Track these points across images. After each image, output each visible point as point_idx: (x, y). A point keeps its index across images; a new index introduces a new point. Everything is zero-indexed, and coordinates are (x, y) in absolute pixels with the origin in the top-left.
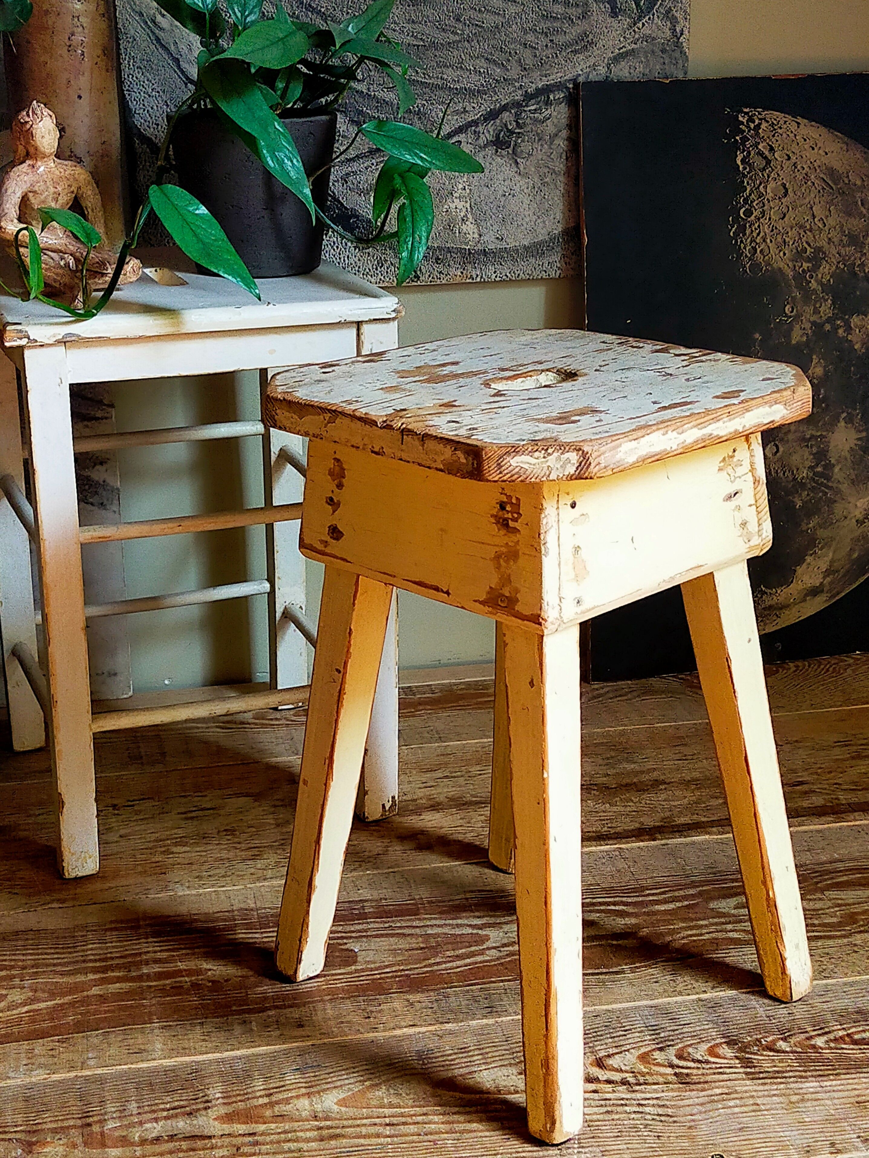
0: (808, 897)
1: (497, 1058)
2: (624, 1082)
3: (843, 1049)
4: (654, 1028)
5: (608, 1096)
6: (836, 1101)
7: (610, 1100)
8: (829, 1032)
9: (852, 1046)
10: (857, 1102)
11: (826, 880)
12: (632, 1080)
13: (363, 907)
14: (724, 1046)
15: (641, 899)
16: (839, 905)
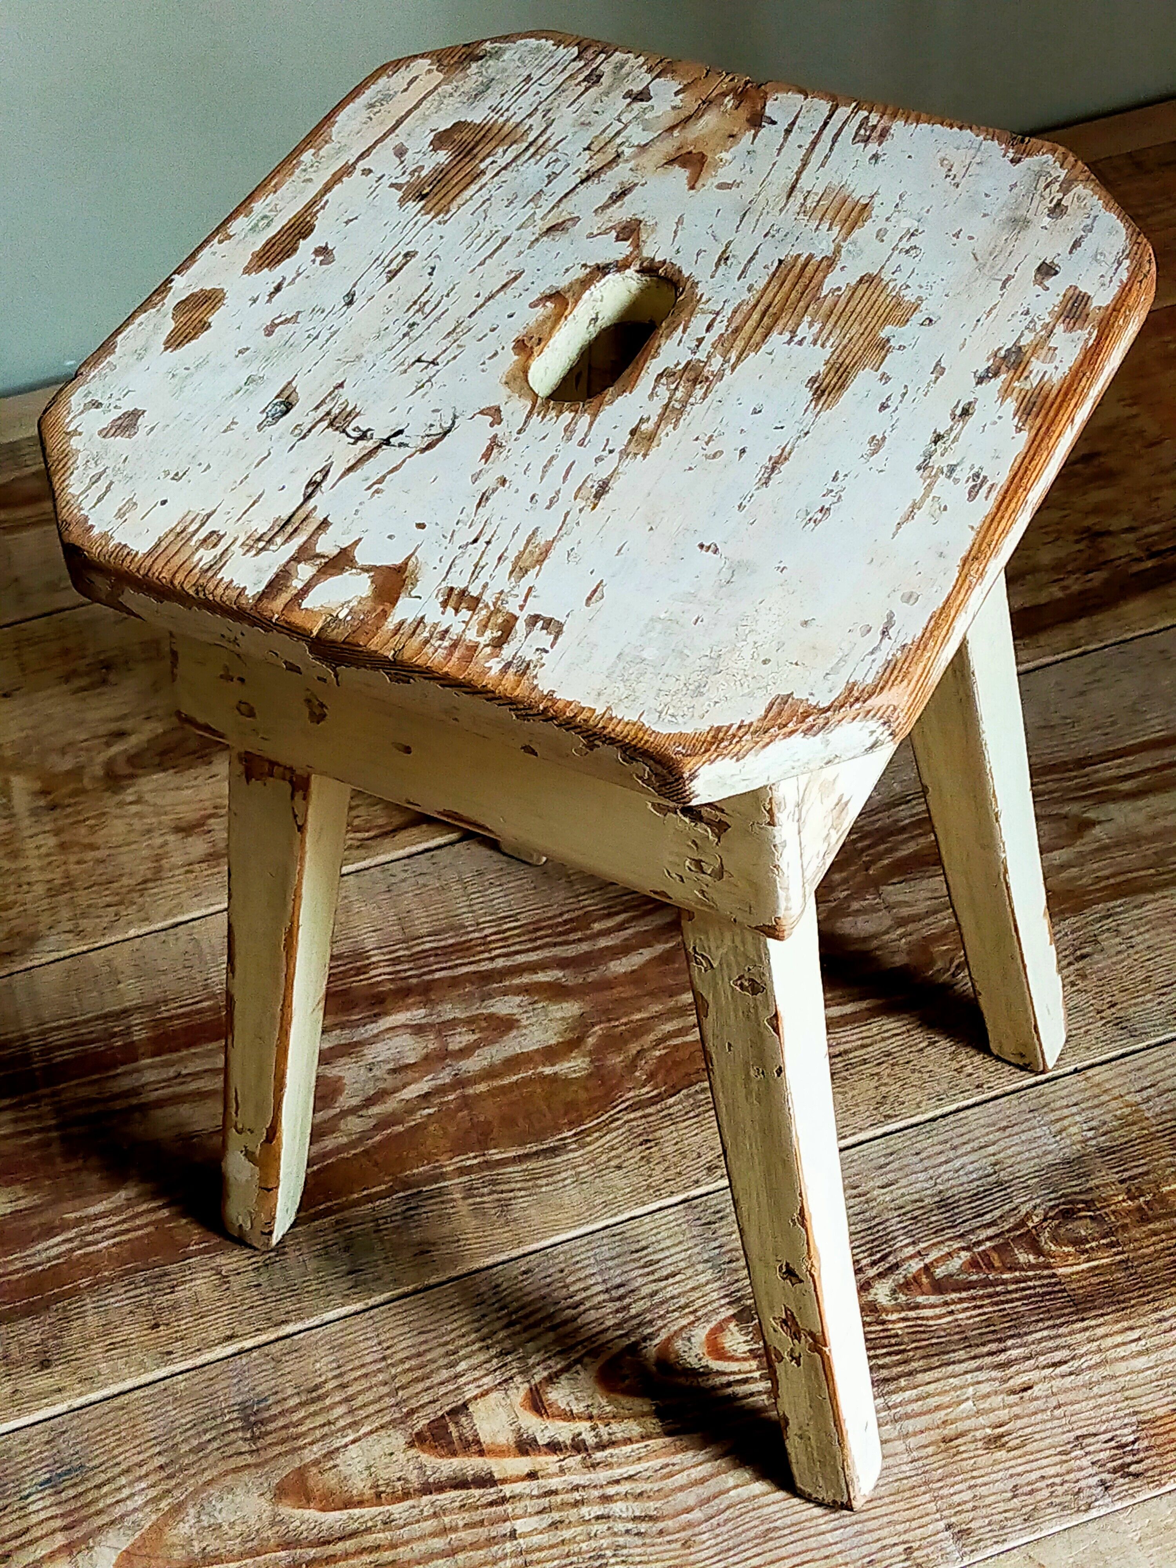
0: (855, 905)
1: (371, 1409)
2: (578, 1446)
3: (917, 1307)
4: (622, 1291)
5: (554, 1483)
6: (913, 1442)
7: (555, 1492)
8: (897, 1266)
9: (933, 1299)
10: (944, 1441)
11: (880, 857)
12: (590, 1439)
13: (128, 1031)
14: (732, 1325)
15: (585, 947)
16: (902, 922)
